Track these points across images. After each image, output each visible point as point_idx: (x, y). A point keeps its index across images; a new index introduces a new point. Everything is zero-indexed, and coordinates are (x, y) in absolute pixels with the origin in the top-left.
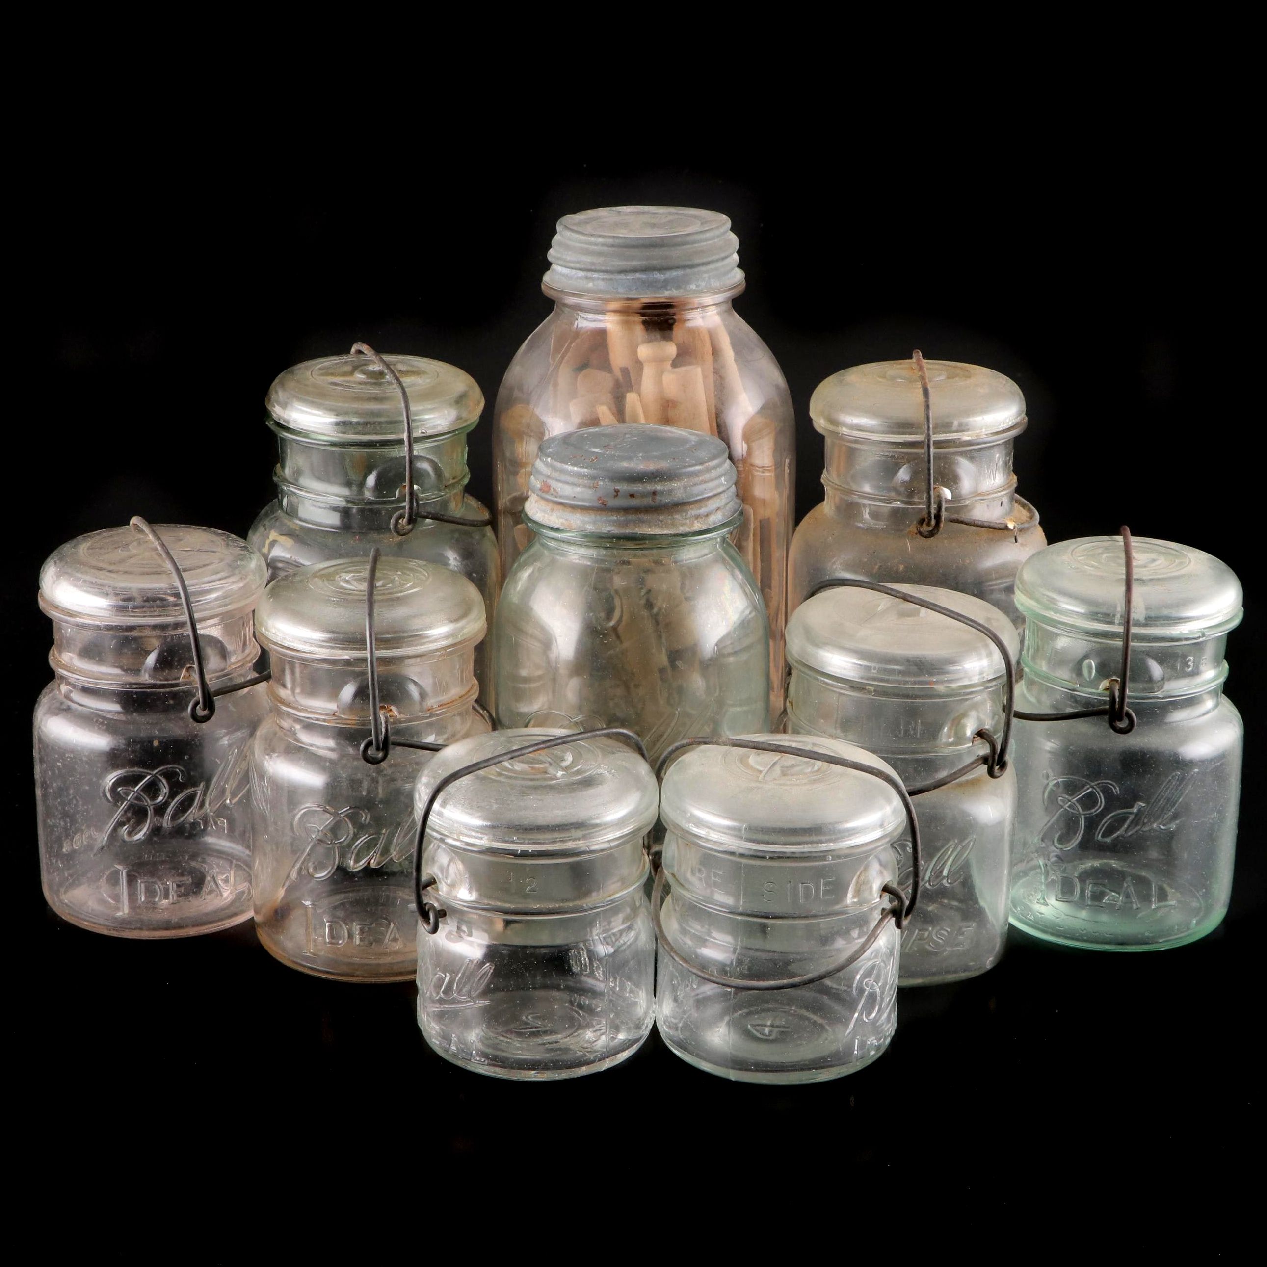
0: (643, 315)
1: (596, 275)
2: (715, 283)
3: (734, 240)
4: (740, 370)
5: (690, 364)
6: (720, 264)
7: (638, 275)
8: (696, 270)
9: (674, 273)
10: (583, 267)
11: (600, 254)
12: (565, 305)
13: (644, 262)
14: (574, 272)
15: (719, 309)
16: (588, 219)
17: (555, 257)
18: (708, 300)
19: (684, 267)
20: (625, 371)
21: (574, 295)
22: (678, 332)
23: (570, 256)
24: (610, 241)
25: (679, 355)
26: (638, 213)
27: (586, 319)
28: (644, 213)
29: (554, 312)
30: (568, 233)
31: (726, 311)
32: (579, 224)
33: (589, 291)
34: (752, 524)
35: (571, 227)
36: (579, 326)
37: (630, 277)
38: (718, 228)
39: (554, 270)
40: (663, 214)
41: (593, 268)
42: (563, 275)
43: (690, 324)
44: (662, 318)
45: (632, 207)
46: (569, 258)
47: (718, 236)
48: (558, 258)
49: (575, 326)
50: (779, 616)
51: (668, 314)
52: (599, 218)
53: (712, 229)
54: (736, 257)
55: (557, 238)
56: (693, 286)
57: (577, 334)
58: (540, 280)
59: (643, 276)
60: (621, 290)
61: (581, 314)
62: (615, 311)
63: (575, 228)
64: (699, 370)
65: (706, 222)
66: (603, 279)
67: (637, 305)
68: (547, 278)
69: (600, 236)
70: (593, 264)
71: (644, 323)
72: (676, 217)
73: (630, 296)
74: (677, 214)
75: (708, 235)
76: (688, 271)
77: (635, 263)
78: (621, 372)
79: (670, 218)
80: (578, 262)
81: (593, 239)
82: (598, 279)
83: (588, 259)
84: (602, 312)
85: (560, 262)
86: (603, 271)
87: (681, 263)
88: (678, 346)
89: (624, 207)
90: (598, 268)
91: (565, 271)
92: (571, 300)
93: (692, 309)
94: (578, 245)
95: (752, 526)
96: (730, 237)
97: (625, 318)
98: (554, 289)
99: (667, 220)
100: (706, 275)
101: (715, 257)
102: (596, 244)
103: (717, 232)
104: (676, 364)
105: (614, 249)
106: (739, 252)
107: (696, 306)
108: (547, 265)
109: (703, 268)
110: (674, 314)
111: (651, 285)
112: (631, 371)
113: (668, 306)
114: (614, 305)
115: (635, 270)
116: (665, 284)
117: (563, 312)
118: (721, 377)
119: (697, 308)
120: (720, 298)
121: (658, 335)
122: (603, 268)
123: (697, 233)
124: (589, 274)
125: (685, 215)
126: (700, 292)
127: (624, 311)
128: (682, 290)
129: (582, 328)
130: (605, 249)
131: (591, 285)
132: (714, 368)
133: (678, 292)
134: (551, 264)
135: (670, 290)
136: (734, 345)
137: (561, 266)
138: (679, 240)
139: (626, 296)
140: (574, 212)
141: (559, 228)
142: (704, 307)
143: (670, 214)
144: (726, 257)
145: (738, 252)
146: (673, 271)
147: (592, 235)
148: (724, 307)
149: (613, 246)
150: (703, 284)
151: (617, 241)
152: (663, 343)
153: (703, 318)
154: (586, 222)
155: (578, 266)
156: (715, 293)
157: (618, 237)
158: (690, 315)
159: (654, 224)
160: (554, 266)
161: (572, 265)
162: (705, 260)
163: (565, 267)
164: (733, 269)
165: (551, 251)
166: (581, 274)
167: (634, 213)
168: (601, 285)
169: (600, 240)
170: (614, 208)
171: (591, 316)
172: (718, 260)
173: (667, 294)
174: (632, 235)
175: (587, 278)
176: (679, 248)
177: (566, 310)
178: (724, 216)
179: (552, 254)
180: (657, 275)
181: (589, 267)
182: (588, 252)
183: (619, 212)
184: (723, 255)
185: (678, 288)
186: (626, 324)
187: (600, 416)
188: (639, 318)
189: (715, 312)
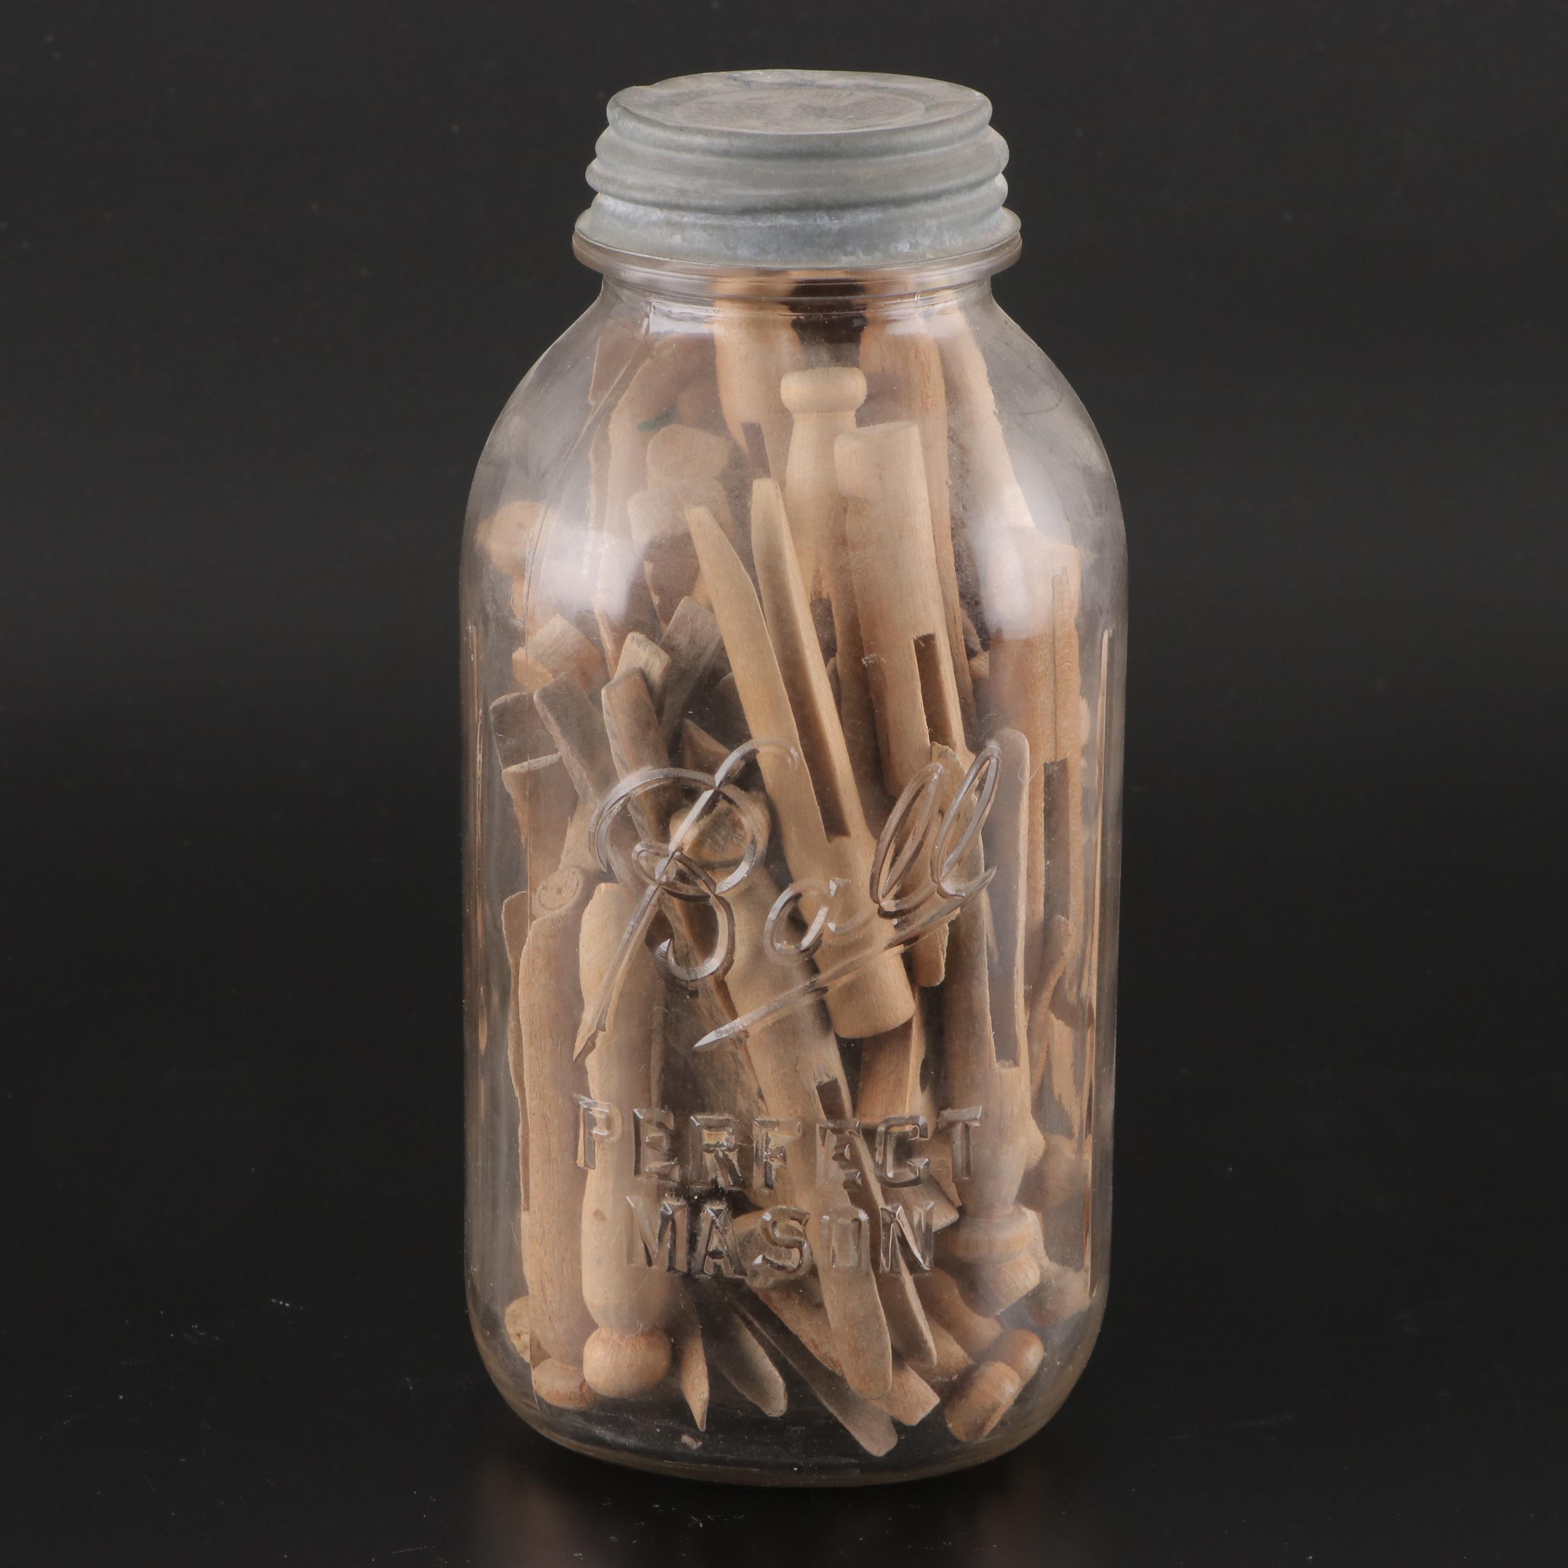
0: (793, 307)
1: (689, 218)
2: (953, 241)
3: (998, 145)
4: (1007, 431)
5: (893, 417)
6: (963, 199)
7: (782, 220)
8: (910, 210)
9: (863, 217)
10: (661, 198)
11: (699, 171)
12: (622, 283)
13: (795, 191)
14: (641, 210)
15: (962, 299)
16: (680, 95)
17: (600, 177)
18: (937, 276)
19: (883, 203)
20: (753, 431)
21: (640, 261)
22: (870, 346)
23: (633, 177)
24: (722, 143)
25: (870, 398)
26: (791, 86)
27: (668, 315)
28: (801, 85)
29: (599, 298)
30: (631, 124)
31: (976, 303)
32: (655, 106)
33: (673, 253)
34: (1027, 773)
35: (638, 112)
36: (652, 329)
37: (764, 222)
38: (961, 118)
39: (601, 206)
40: (845, 88)
41: (682, 201)
42: (619, 217)
43: (898, 330)
44: (835, 314)
45: (776, 71)
46: (630, 180)
47: (962, 137)
48: (608, 180)
49: (643, 331)
50: (1086, 974)
51: (849, 306)
52: (700, 95)
53: (948, 120)
54: (1001, 183)
55: (607, 135)
56: (904, 247)
57: (648, 347)
58: (569, 229)
59: (793, 222)
60: (743, 252)
61: (655, 301)
62: (733, 299)
63: (646, 113)
64: (914, 433)
65: (937, 106)
66: (705, 228)
67: (782, 285)
68: (584, 223)
69: (699, 131)
70: (683, 192)
71: (796, 325)
72: (873, 94)
73: (764, 265)
74: (874, 88)
75: (938, 133)
76: (895, 212)
77: (775, 193)
78: (746, 432)
79: (860, 96)
80: (651, 189)
81: (683, 138)
82: (694, 226)
83: (671, 182)
84: (706, 300)
85: (611, 188)
86: (706, 210)
87: (878, 194)
88: (869, 378)
89: (760, 72)
90: (693, 202)
91: (622, 207)
92: (636, 273)
93: (902, 296)
94: (651, 150)
95: (1027, 778)
96: (989, 139)
97: (755, 314)
98: (598, 248)
99: (852, 100)
100: (933, 223)
101: (951, 183)
102: (691, 150)
103: (960, 128)
104: (863, 418)
105: (728, 160)
106: (1008, 173)
107: (911, 289)
108: (586, 196)
109: (927, 208)
110: (864, 307)
111: (812, 241)
112: (765, 431)
113: (850, 288)
114: (732, 285)
115: (775, 209)
116: (842, 241)
117: (618, 297)
118: (961, 447)
119: (913, 295)
120: (961, 273)
121: (824, 354)
122: (705, 203)
123: (914, 128)
124: (675, 216)
125: (893, 91)
126: (919, 262)
127: (753, 299)
128: (878, 255)
129: (658, 334)
130: (711, 159)
131: (677, 239)
132: (950, 429)
133: (868, 258)
134: (593, 193)
135: (853, 253)
136: (994, 379)
137: (615, 196)
138: (875, 142)
139: (753, 265)
140: (648, 80)
141: (612, 113)
142: (929, 293)
143: (859, 87)
144: (979, 184)
145: (1005, 173)
146: (859, 211)
147: (682, 129)
148: (974, 293)
149: (727, 153)
150: (926, 242)
151: (736, 143)
152: (837, 371)
153: (927, 316)
154: (674, 102)
155: (650, 197)
156: (955, 262)
157: (737, 135)
158: (898, 310)
159: (823, 110)
160: (600, 199)
161: (637, 195)
162: (931, 188)
163: (623, 199)
164: (992, 211)
165: (595, 165)
166: (657, 215)
167: (781, 85)
168: (701, 239)
169: (700, 140)
170: (736, 74)
171: (677, 308)
172: (959, 190)
173: (845, 261)
174: (771, 131)
175: (669, 223)
176: (871, 160)
177: (625, 294)
178: (978, 94)
179: (596, 172)
180: (825, 221)
181: (674, 201)
182: (672, 167)
183: (748, 83)
184: (971, 178)
185: (870, 248)
186: (759, 328)
187: (693, 530)
188: (787, 315)
189: (955, 302)
